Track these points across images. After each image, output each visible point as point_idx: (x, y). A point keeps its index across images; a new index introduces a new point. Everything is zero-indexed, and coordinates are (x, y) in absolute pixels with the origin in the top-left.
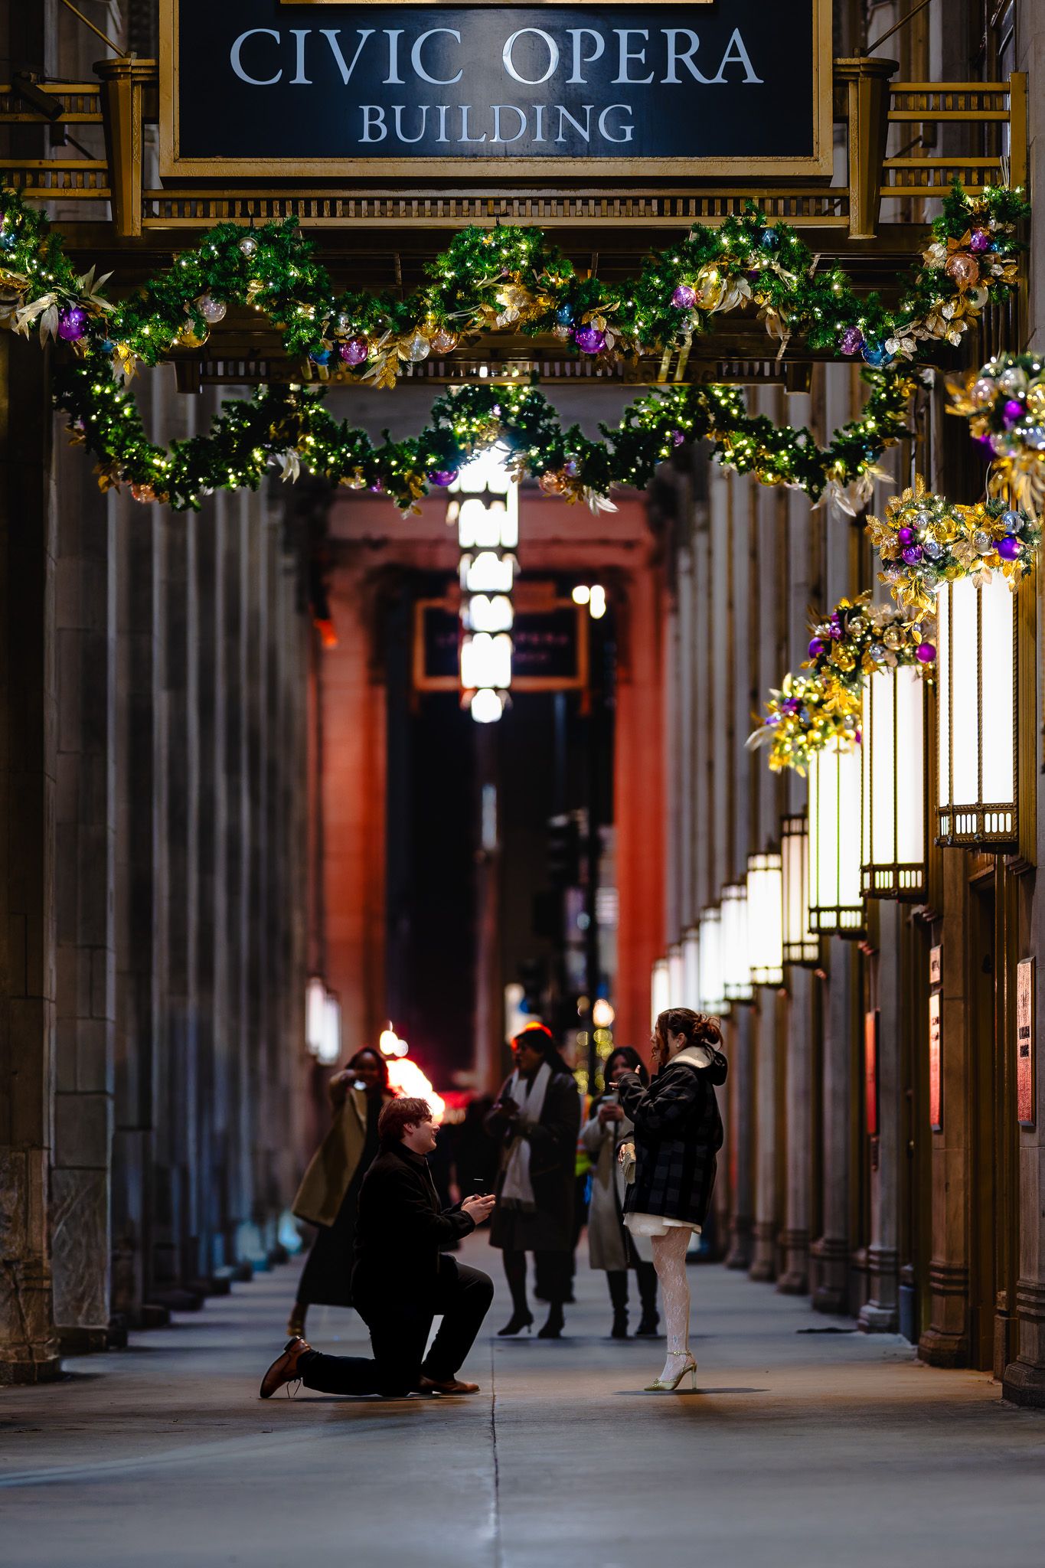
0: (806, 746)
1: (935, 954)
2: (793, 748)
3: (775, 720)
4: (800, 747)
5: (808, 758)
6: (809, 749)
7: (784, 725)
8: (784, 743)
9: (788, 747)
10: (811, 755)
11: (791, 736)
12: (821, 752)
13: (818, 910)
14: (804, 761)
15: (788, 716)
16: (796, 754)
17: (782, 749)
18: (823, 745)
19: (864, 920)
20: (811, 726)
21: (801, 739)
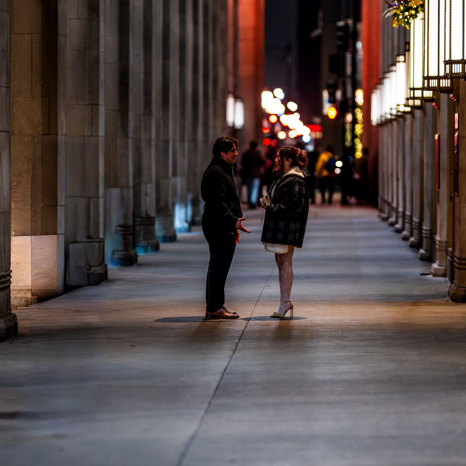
0: (408, 17)
1: (456, 115)
2: (403, 17)
3: (395, 5)
4: (406, 17)
5: (410, 22)
6: (410, 18)
7: (399, 7)
8: (399, 15)
9: (401, 17)
10: (411, 21)
11: (403, 12)
12: (415, 19)
13: (414, 89)
14: (408, 23)
15: (401, 3)
16: (404, 20)
17: (398, 18)
18: (416, 16)
19: (433, 94)
20: (411, 8)
21: (407, 13)
